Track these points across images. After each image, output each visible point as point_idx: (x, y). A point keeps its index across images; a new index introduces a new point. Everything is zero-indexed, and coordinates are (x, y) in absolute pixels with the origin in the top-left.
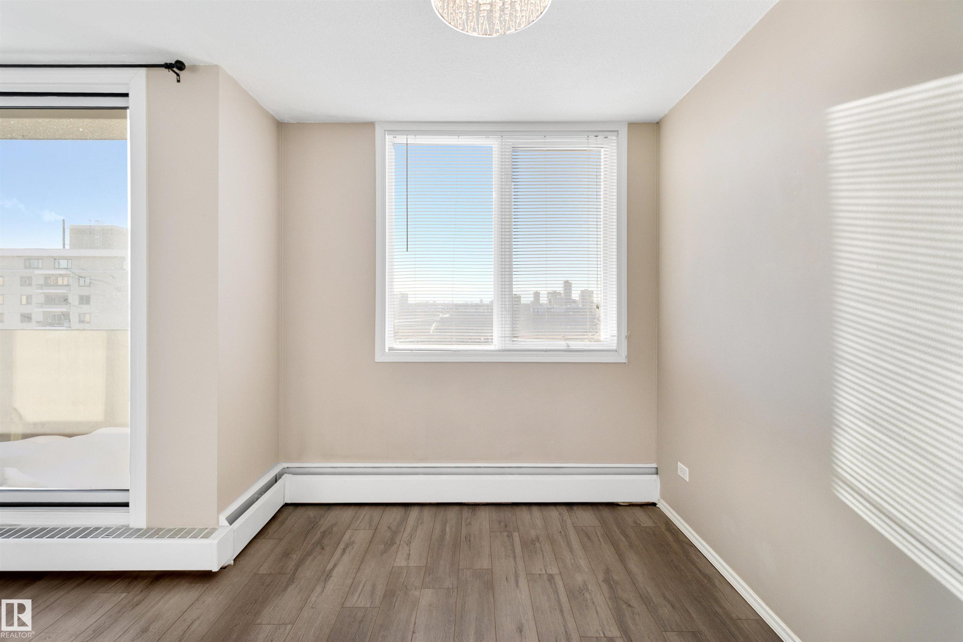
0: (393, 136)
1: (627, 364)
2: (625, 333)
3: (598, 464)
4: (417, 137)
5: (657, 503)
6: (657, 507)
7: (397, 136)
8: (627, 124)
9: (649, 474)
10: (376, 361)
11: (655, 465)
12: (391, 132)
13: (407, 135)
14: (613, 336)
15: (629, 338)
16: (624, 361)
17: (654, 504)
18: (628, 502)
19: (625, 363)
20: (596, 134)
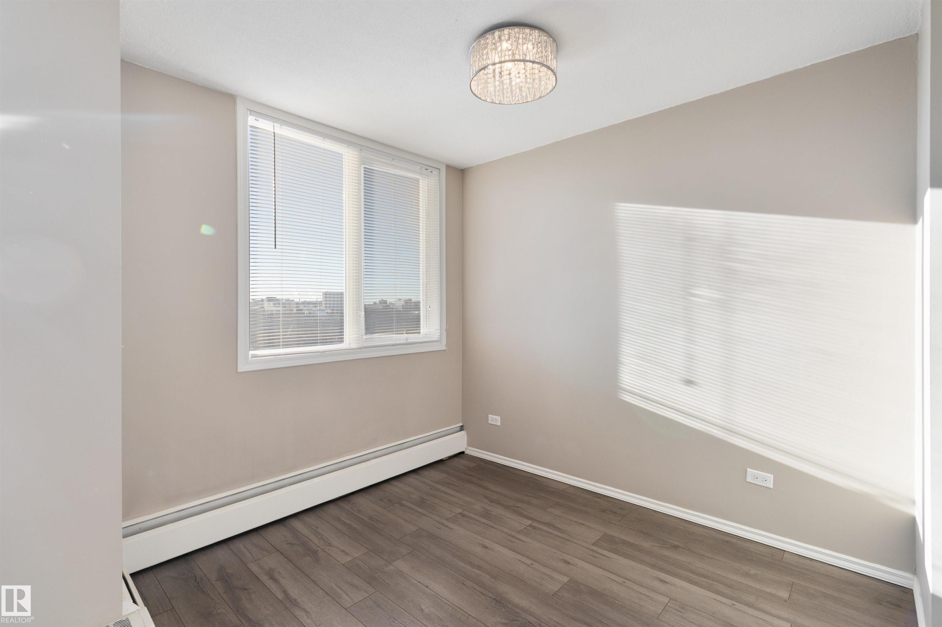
0: (255, 118)
1: (447, 350)
2: (444, 327)
3: (425, 434)
4: (283, 126)
5: (465, 451)
6: (466, 454)
7: (259, 119)
8: (445, 166)
9: (455, 433)
10: (240, 370)
11: (461, 424)
12: (252, 112)
13: (274, 122)
14: (437, 330)
15: (447, 330)
16: (445, 349)
17: (463, 453)
18: (448, 457)
19: (445, 350)
20: (427, 168)
